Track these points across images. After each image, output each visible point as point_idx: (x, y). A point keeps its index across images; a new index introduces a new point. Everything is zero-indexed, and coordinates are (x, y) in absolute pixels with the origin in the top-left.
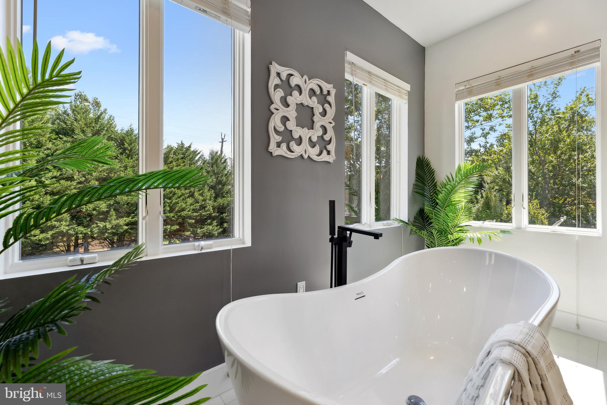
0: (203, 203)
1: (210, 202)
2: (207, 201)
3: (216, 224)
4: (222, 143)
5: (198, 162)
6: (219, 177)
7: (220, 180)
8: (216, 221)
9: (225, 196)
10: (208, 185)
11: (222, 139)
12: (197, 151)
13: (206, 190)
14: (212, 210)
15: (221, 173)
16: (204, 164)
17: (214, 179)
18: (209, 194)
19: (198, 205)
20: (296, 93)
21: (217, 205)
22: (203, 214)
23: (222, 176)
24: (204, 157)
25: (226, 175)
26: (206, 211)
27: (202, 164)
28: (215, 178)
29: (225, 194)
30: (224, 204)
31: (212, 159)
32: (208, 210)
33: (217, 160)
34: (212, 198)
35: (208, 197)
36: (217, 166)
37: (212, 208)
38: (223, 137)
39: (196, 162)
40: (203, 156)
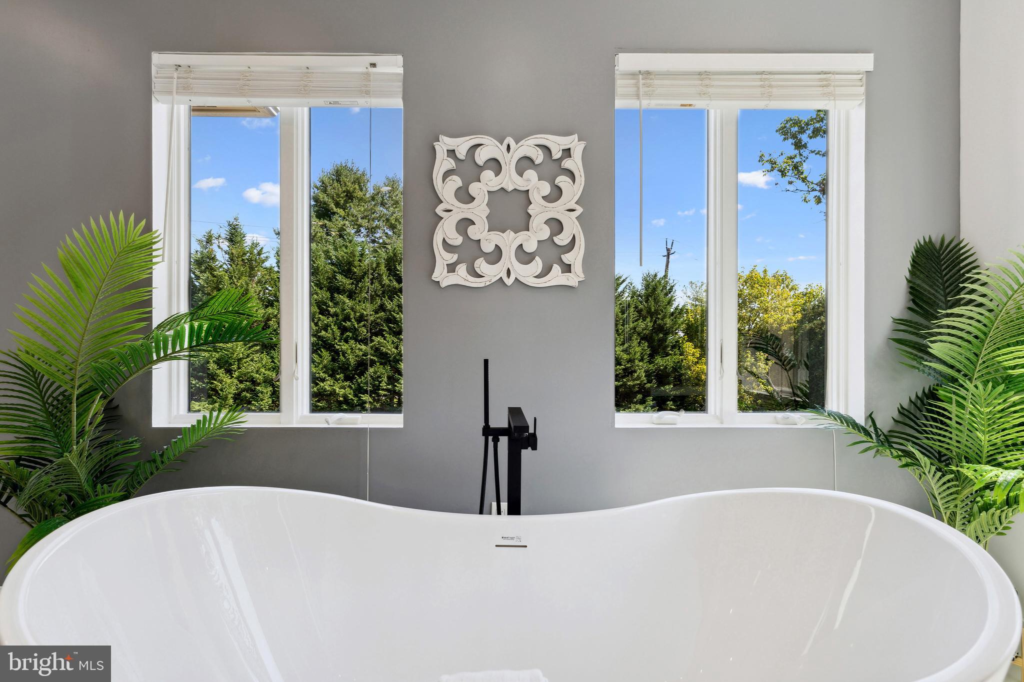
0: (629, 365)
1: (641, 364)
2: (637, 362)
3: (651, 403)
4: (668, 258)
5: (622, 295)
6: (659, 318)
7: (659, 325)
8: (651, 398)
9: (670, 352)
10: (639, 334)
11: (668, 250)
12: (620, 277)
13: (635, 343)
14: (645, 378)
15: (662, 312)
16: (632, 297)
17: (649, 324)
18: (638, 349)
19: (620, 368)
20: (487, 175)
21: (654, 368)
22: (629, 383)
23: (664, 317)
24: (633, 285)
25: (672, 314)
26: (634, 380)
27: (629, 299)
28: (651, 322)
29: (670, 350)
30: (666, 368)
31: (647, 287)
32: (638, 378)
33: (654, 289)
34: (646, 357)
35: (638, 356)
36: (655, 299)
37: (644, 375)
38: (669, 247)
39: (619, 296)
40: (631, 284)
